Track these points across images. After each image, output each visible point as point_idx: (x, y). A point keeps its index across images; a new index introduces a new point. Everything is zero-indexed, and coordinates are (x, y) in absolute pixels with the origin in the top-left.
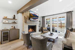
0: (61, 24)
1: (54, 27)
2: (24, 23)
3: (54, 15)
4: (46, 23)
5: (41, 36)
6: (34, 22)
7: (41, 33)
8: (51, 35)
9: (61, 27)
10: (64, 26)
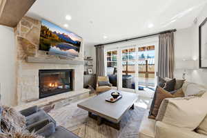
0: (147, 67)
1: (129, 74)
2: (20, 61)
3: (126, 40)
4: (106, 62)
5: (78, 106)
6: (65, 58)
7: (90, 93)
8: (111, 102)
9: (146, 73)
10: (154, 73)
